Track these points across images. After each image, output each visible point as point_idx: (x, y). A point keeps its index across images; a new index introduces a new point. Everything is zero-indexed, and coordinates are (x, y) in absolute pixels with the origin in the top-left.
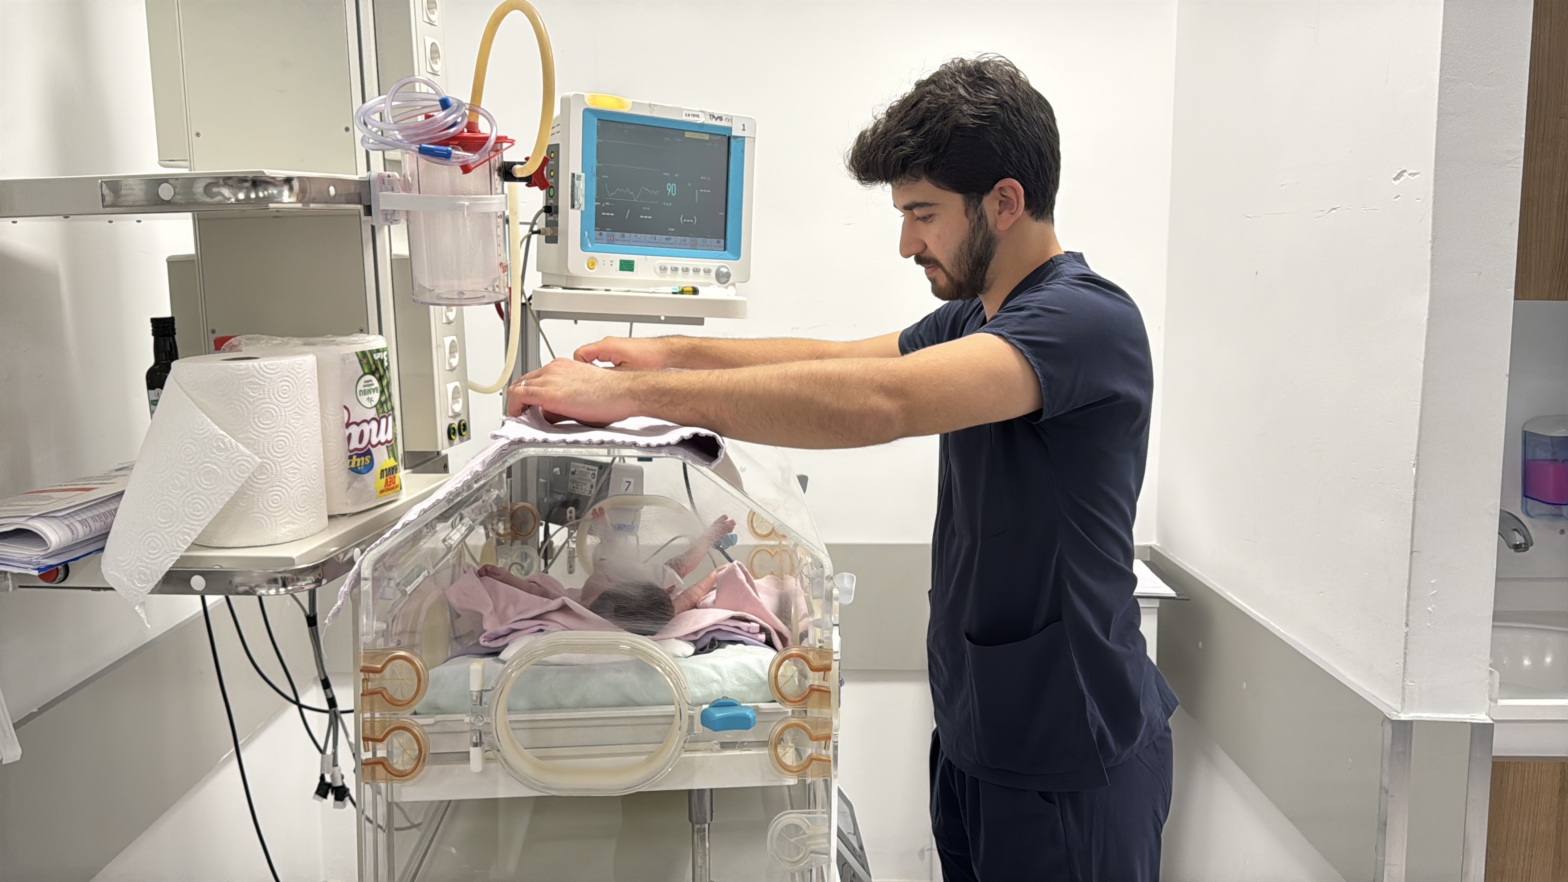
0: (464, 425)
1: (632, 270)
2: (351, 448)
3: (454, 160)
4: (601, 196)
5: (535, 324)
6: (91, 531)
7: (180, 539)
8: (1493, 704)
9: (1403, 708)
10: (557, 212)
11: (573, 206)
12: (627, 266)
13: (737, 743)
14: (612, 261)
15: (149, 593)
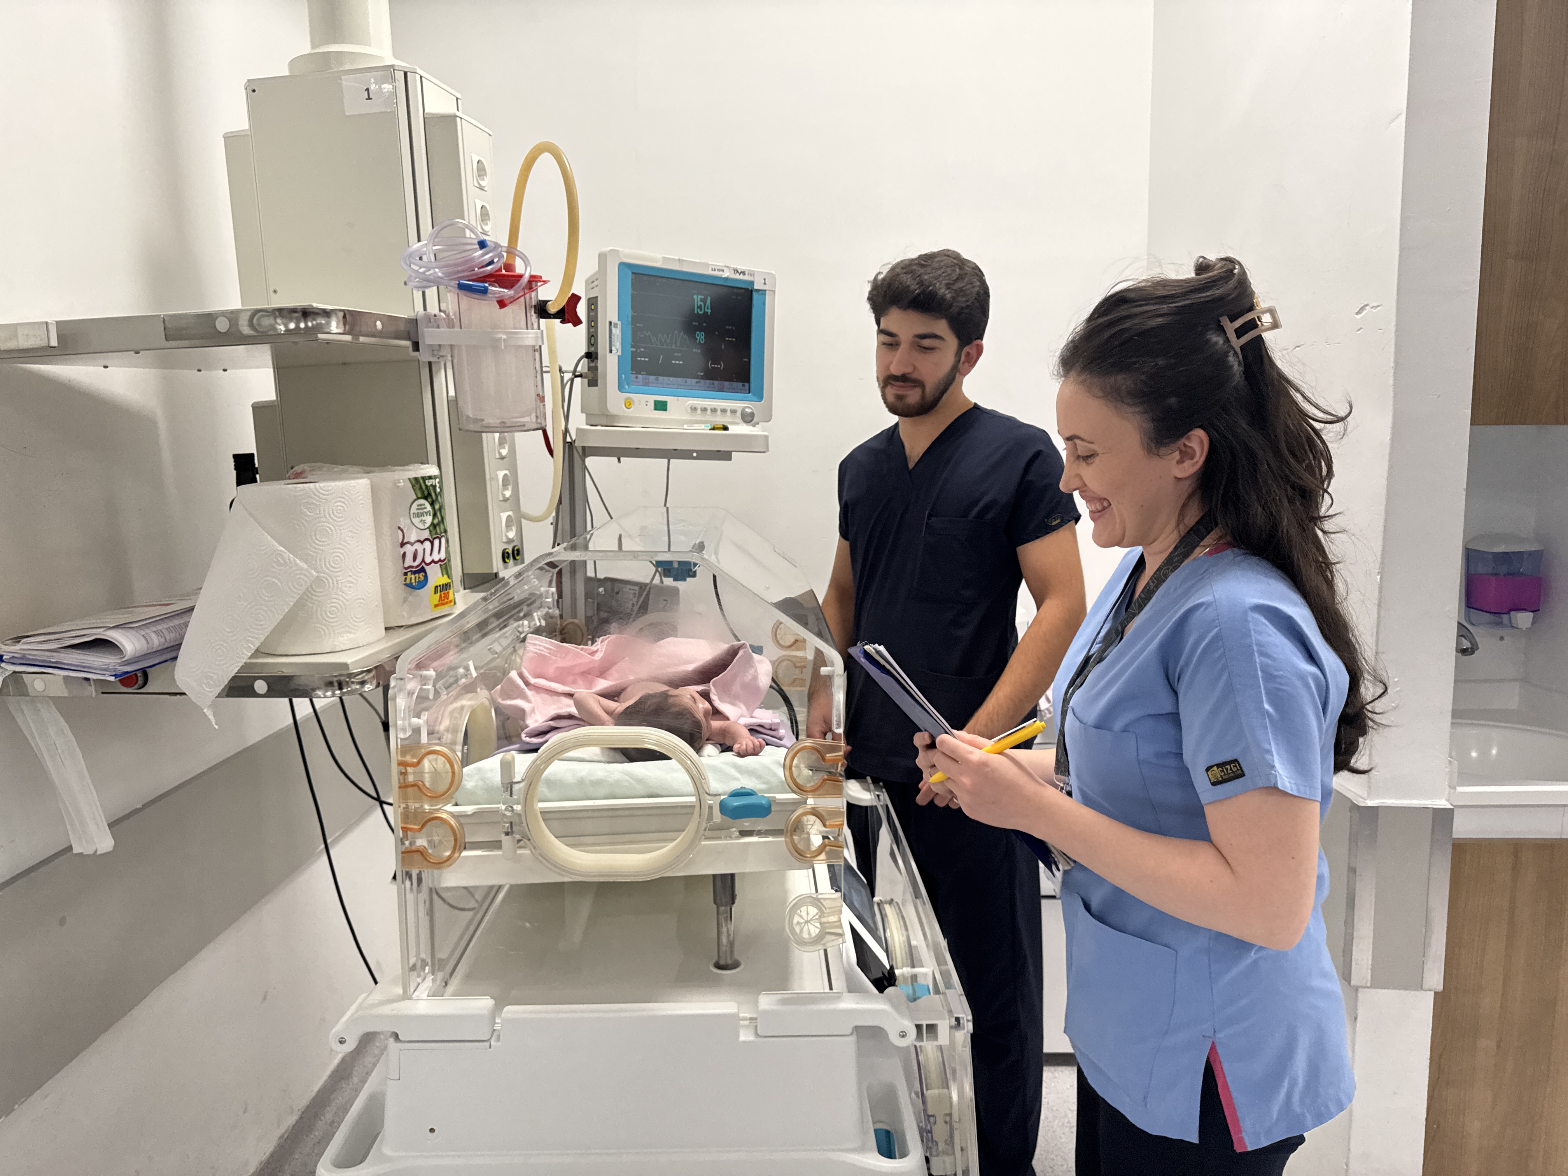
0: (518, 550)
1: (666, 410)
2: (406, 565)
3: (490, 296)
4: (635, 343)
5: (581, 462)
6: (166, 640)
7: (244, 648)
8: (1452, 791)
9: (1368, 794)
10: (597, 358)
11: (611, 351)
12: (661, 406)
13: (754, 831)
14: (647, 402)
15: (217, 697)
